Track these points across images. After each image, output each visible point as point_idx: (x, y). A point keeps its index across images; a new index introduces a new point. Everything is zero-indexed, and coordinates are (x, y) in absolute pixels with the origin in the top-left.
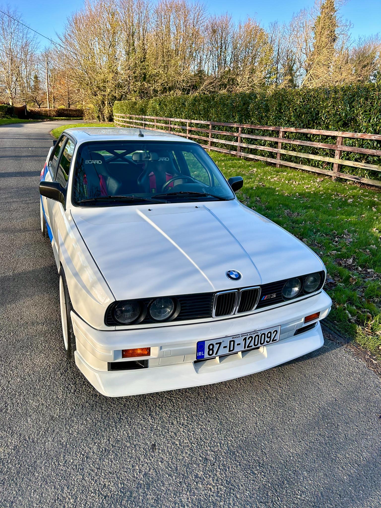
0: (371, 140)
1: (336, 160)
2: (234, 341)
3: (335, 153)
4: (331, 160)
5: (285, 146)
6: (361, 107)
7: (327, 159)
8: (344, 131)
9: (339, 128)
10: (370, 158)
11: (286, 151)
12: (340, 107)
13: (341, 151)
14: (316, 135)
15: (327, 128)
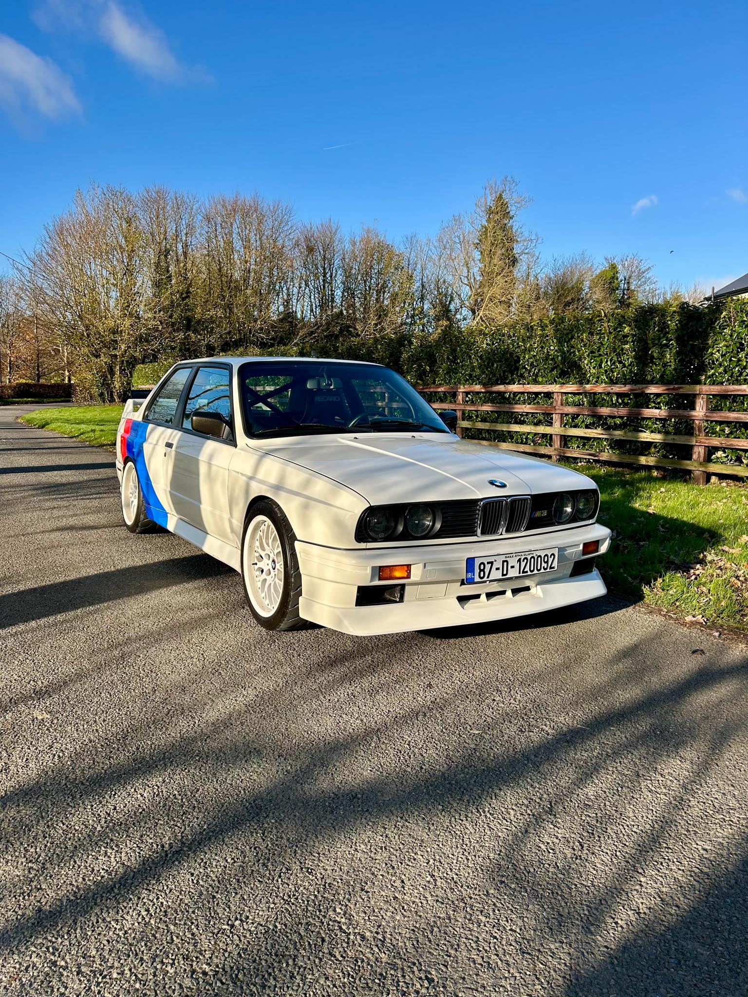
0: (608, 394)
1: (556, 429)
2: (507, 561)
3: (552, 419)
4: (547, 430)
5: (469, 415)
6: (585, 345)
7: (542, 429)
8: (564, 384)
9: (554, 379)
10: (610, 421)
11: (470, 423)
12: (552, 348)
13: (562, 414)
14: (520, 393)
15: (535, 382)
